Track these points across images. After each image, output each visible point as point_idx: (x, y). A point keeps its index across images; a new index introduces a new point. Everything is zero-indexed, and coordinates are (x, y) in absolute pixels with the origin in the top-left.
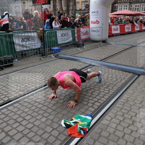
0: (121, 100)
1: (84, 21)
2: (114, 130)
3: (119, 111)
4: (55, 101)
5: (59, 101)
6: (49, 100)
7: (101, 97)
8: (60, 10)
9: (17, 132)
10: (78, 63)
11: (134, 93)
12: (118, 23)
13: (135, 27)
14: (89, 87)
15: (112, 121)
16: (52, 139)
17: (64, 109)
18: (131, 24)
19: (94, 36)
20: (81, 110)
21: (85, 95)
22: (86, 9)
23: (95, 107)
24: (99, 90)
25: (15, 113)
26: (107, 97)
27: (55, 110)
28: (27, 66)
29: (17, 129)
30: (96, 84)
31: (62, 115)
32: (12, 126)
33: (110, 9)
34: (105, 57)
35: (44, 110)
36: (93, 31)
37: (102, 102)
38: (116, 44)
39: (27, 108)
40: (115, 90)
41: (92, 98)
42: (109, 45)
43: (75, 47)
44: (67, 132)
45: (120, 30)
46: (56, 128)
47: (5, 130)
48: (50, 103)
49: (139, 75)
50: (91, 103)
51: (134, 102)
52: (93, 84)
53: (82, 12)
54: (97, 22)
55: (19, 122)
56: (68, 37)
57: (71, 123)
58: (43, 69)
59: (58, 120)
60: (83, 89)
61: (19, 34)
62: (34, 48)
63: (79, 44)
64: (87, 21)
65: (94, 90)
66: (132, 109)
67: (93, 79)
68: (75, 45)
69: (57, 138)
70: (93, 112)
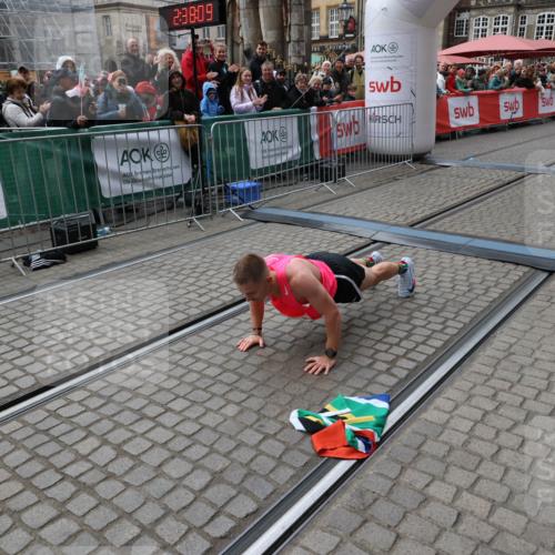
0: (489, 351)
2: (466, 437)
3: (482, 385)
4: (260, 356)
5: (274, 358)
8: (251, 42)
9: (149, 444)
10: (328, 234)
11: (533, 330)
12: (472, 86)
14: (372, 314)
15: (456, 412)
16: (265, 463)
17: (295, 382)
18: (524, 89)
19: (383, 137)
20: (350, 382)
21: (363, 337)
23: (398, 374)
24: (408, 322)
25: (135, 394)
26: (438, 344)
27: (263, 384)
28: (149, 248)
29: (149, 436)
30: (397, 303)
31: (289, 398)
32: (131, 428)
33: (441, 34)
34: (428, 213)
35: (228, 385)
37: (422, 358)
38: (465, 167)
39: (170, 377)
40: (467, 320)
41: (386, 347)
42: (438, 170)
43: (315, 181)
44: (311, 444)
45: (480, 111)
46: (276, 434)
47: (111, 440)
48: (244, 361)
49: (551, 273)
51: (534, 356)
52: (386, 302)
54: (393, 85)
55: (153, 419)
57: (324, 418)
58: (204, 257)
59: (278, 411)
60: (354, 318)
61: (106, 137)
62: (168, 183)
63: (327, 169)
64: (352, 81)
65: (393, 322)
66: (526, 377)
67: (388, 287)
68: (312, 171)
69: (280, 461)
70: (392, 389)
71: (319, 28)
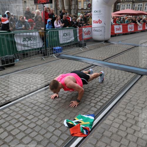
0: (124, 100)
1: (87, 20)
2: (117, 130)
3: (122, 111)
4: (57, 101)
5: (61, 101)
6: (51, 100)
7: (104, 97)
8: (61, 9)
9: (19, 131)
10: (80, 63)
11: (137, 94)
12: (121, 22)
13: (138, 26)
14: (91, 87)
15: (114, 121)
16: (55, 138)
17: (67, 109)
18: (134, 24)
19: (97, 35)
20: (83, 110)
21: (88, 95)
22: (88, 8)
23: (97, 107)
24: (101, 90)
25: (18, 113)
26: (110, 97)
27: (57, 110)
28: (29, 66)
29: (20, 128)
30: (98, 84)
31: (64, 115)
32: (14, 125)
33: (113, 8)
34: (108, 57)
35: (46, 110)
36: (95, 31)
37: (105, 102)
38: (118, 44)
39: (29, 107)
40: (118, 90)
41: (94, 98)
42: (111, 45)
43: (77, 47)
44: (70, 132)
45: (123, 29)
46: (59, 128)
47: (7, 130)
48: (52, 102)
49: (142, 75)
50: (93, 103)
51: (137, 102)
52: (95, 84)
53: (84, 11)
54: (99, 22)
55: (22, 122)
56: (70, 37)
57: (74, 123)
58: (44, 69)
59: (60, 120)
60: (86, 89)
61: (20, 34)
62: (35, 47)
63: (81, 44)
64: (89, 20)
65: (97, 90)
66: (135, 109)
68: (77, 44)
69: (59, 138)
70: (96, 112)
71: (81, 6)
